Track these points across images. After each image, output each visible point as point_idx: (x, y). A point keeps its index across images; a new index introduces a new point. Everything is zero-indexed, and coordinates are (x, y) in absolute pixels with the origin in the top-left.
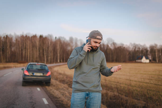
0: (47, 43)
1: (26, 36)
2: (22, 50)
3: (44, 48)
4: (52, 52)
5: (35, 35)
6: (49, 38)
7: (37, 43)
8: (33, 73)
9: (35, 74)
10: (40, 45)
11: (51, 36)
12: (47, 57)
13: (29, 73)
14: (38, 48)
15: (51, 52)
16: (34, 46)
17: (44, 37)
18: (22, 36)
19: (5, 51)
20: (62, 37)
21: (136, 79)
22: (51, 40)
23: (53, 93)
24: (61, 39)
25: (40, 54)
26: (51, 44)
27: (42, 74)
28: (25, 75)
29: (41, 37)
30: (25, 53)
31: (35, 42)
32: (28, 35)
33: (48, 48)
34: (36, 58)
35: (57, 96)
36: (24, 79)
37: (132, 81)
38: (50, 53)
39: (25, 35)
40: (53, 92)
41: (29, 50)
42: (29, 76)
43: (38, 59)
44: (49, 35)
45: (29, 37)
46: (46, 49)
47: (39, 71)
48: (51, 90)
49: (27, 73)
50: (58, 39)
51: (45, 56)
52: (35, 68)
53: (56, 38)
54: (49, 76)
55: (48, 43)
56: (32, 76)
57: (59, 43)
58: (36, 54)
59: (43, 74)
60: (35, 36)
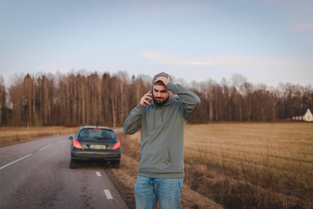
0: (117, 87)
1: (79, 76)
2: (71, 102)
3: (112, 97)
4: (127, 103)
5: (94, 74)
6: (121, 78)
7: (99, 88)
8: (88, 146)
9: (92, 147)
10: (105, 92)
11: (124, 74)
12: (118, 114)
13: (81, 145)
14: (100, 97)
15: (124, 105)
16: (93, 94)
17: (111, 76)
18: (72, 77)
19: (41, 105)
20: (144, 76)
21: (288, 155)
22: (125, 81)
23: (124, 181)
24: (144, 79)
25: (104, 109)
26: (124, 90)
27: (104, 147)
28: (75, 149)
29: (106, 76)
30: (78, 107)
31: (95, 87)
32: (82, 74)
33: (119, 97)
34: (98, 117)
35: (130, 186)
36: (72, 155)
37: (280, 158)
38: (122, 106)
39: (76, 75)
40: (124, 179)
41: (84, 103)
42: (81, 150)
43: (101, 119)
44: (120, 72)
45: (83, 77)
46: (116, 99)
47: (99, 140)
48: (121, 175)
49: (78, 146)
50: (138, 79)
51: (114, 113)
52: (92, 135)
53: (133, 77)
54: (118, 149)
55: (120, 88)
56: (86, 150)
57: (139, 86)
58: (98, 109)
59: (107, 146)
60: (94, 76)
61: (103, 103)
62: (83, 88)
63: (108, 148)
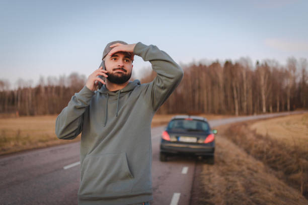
0: (239, 74)
1: (201, 65)
2: (194, 91)
3: (234, 84)
4: (251, 91)
5: (216, 62)
6: (244, 65)
7: (221, 77)
8: (177, 138)
9: (183, 139)
10: (226, 80)
11: (246, 61)
12: (240, 103)
13: (170, 136)
14: (221, 85)
15: (247, 92)
16: (214, 83)
17: (234, 63)
18: (194, 67)
20: (269, 61)
22: (248, 67)
24: (270, 65)
25: (226, 97)
26: (247, 77)
27: (194, 140)
29: (228, 63)
30: (199, 96)
31: (217, 76)
32: (203, 64)
33: (242, 84)
34: (220, 105)
38: (245, 94)
39: (197, 65)
41: (205, 92)
42: (170, 142)
43: (223, 107)
44: (242, 59)
45: (205, 66)
46: (238, 85)
49: (167, 137)
50: (262, 65)
51: (236, 102)
53: (258, 63)
55: (242, 75)
56: (174, 142)
57: (263, 73)
58: (219, 98)
59: (198, 139)
60: (215, 65)
61: (225, 91)
62: (204, 76)
63: (201, 141)
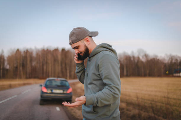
0: (69, 56)
2: (43, 65)
3: (67, 62)
7: (59, 57)
8: (52, 90)
9: (54, 91)
10: (62, 59)
12: (70, 72)
13: (47, 90)
14: (60, 62)
16: (55, 60)
17: (66, 50)
18: (43, 50)
21: (175, 97)
23: (74, 114)
25: (62, 69)
27: (61, 91)
28: (43, 92)
30: (47, 68)
31: (57, 56)
32: (49, 49)
33: (71, 62)
34: (58, 73)
35: (79, 118)
36: (42, 96)
37: (171, 99)
39: (46, 49)
40: (74, 112)
41: (50, 65)
42: (47, 93)
43: (60, 75)
45: (50, 51)
47: (58, 87)
48: (73, 110)
49: (45, 90)
51: (68, 71)
52: (54, 84)
54: (70, 93)
56: (50, 93)
58: (58, 69)
59: (63, 91)
60: (56, 50)
61: (62, 65)
62: (50, 56)
63: (65, 92)
